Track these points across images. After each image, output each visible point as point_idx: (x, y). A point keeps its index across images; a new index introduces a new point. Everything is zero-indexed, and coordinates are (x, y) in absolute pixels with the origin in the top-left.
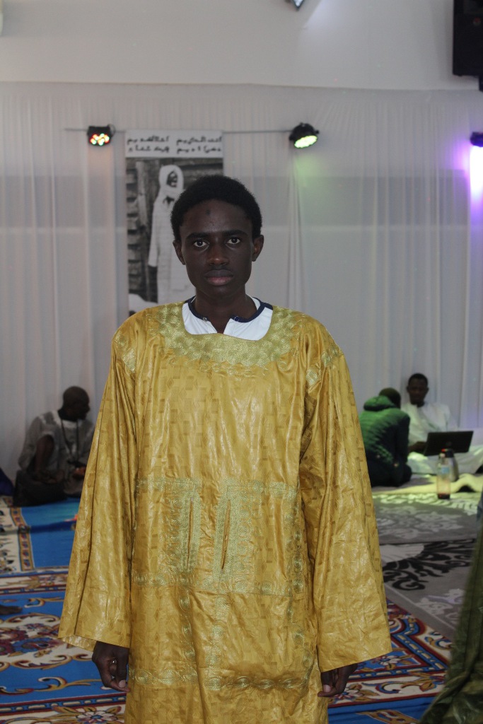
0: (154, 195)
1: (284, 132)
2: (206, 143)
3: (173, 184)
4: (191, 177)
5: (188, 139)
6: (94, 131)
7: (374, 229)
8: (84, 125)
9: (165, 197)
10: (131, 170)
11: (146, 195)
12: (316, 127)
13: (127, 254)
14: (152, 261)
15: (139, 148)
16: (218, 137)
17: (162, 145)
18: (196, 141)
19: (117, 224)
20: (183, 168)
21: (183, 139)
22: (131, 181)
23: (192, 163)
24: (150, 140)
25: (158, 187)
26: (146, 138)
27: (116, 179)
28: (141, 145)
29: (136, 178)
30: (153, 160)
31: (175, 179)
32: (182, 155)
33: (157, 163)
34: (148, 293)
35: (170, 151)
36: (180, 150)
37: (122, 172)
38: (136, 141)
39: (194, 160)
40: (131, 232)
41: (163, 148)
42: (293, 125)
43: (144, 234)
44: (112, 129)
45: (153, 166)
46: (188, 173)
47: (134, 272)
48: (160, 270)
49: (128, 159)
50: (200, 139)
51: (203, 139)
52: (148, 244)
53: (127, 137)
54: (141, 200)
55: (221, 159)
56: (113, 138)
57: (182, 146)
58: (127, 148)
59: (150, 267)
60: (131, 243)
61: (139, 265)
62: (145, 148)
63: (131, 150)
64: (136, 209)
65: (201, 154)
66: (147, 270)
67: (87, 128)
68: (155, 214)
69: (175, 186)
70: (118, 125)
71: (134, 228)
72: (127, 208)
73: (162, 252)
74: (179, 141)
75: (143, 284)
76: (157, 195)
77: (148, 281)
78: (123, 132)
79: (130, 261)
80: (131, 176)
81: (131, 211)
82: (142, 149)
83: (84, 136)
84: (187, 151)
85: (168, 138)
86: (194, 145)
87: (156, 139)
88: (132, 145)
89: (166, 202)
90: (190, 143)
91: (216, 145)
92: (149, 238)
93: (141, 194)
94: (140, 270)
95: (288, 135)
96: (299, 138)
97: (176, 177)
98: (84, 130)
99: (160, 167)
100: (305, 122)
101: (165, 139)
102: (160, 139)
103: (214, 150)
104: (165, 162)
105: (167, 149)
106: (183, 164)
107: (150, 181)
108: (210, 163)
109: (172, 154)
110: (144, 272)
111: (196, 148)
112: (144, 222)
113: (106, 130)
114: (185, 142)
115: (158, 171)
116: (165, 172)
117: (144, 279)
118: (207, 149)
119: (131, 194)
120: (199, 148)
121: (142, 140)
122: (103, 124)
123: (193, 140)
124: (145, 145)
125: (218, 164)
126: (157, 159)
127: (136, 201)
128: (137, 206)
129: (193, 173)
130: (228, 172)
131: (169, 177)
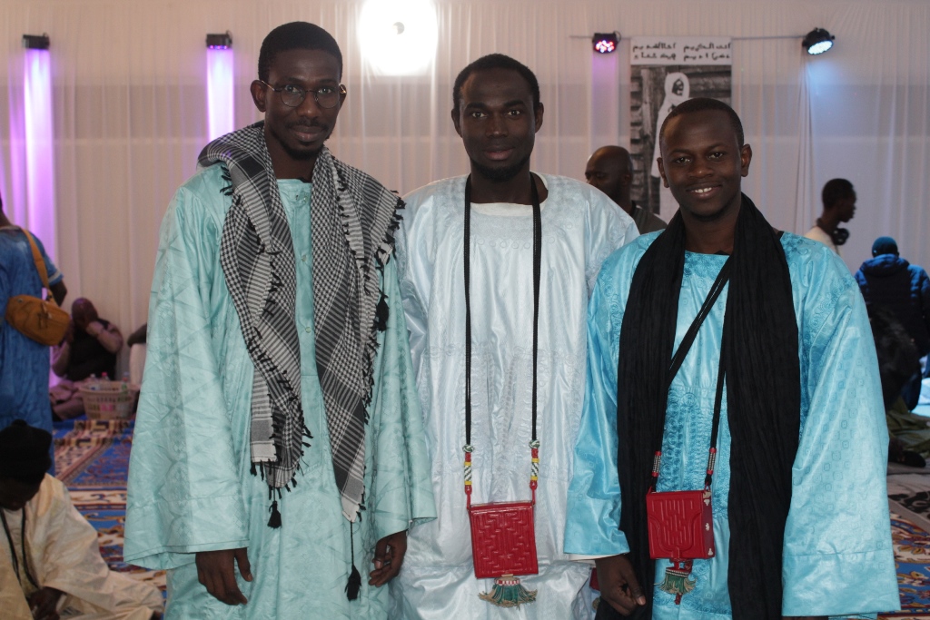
0: (659, 103)
1: (796, 38)
2: (715, 50)
3: (679, 92)
4: (698, 84)
5: (696, 47)
6: (598, 38)
7: (890, 140)
8: (589, 32)
9: (670, 105)
10: (636, 78)
11: (651, 104)
12: (831, 34)
14: (655, 171)
15: (645, 55)
16: (727, 44)
17: (669, 52)
18: (704, 47)
19: (620, 133)
20: (689, 76)
21: (690, 46)
22: (635, 89)
23: (699, 70)
24: (656, 47)
25: (664, 95)
26: (652, 45)
27: (620, 87)
28: (646, 52)
29: (641, 85)
30: (659, 67)
31: (681, 87)
32: (689, 62)
33: (663, 70)
35: (677, 58)
36: (686, 57)
37: (627, 80)
38: (642, 48)
39: (702, 67)
40: (634, 141)
41: (669, 55)
42: (807, 30)
43: (648, 144)
44: (618, 36)
45: (658, 74)
46: (694, 81)
49: (633, 66)
50: (707, 46)
51: (711, 46)
52: (652, 154)
53: (633, 44)
54: (646, 109)
55: (730, 67)
56: (619, 45)
57: (689, 53)
58: (633, 55)
59: (653, 178)
61: (642, 174)
62: (651, 55)
63: (636, 57)
64: (640, 118)
65: (709, 62)
66: (649, 180)
67: (592, 35)
69: (681, 94)
70: (624, 32)
71: (637, 137)
72: (629, 117)
74: (687, 48)
75: (645, 195)
76: (662, 103)
77: (650, 192)
78: (629, 39)
80: (636, 84)
81: (635, 120)
82: (648, 56)
83: (589, 43)
84: (694, 58)
85: (674, 45)
86: (702, 52)
87: (663, 45)
88: (638, 52)
90: (697, 50)
91: (725, 52)
93: (646, 103)
94: (643, 181)
95: (801, 41)
96: (814, 43)
97: (682, 84)
98: (589, 37)
99: (666, 74)
100: (820, 27)
101: (672, 46)
102: (667, 46)
103: (722, 56)
104: (671, 69)
105: (674, 56)
106: (690, 71)
107: (655, 89)
108: (717, 70)
109: (679, 61)
110: (646, 183)
111: (704, 55)
112: (648, 131)
113: (610, 38)
114: (692, 48)
115: (664, 79)
116: (671, 79)
117: (646, 190)
118: (715, 56)
119: (635, 102)
120: (707, 55)
121: (648, 47)
122: (610, 31)
123: (700, 46)
124: (651, 52)
125: (726, 71)
126: (663, 66)
127: (640, 109)
128: (641, 114)
129: (701, 81)
130: (736, 80)
131: (675, 84)
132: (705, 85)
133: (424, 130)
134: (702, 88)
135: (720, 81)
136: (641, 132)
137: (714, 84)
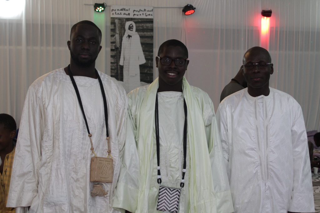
1: (180, 8)
2: (146, 12)
3: (131, 29)
4: (139, 26)
5: (138, 10)
6: (97, 5)
7: (218, 51)
8: (92, 3)
9: (128, 35)
10: (113, 23)
11: (119, 34)
12: (194, 6)
13: (110, 60)
14: (121, 63)
15: (117, 13)
16: (151, 9)
17: (127, 12)
18: (142, 11)
19: (106, 46)
20: (135, 23)
21: (136, 10)
22: (113, 28)
24: (121, 10)
25: (125, 30)
27: (106, 27)
28: (117, 12)
29: (115, 26)
30: (123, 19)
31: (132, 27)
32: (136, 17)
33: (124, 20)
34: (119, 77)
36: (134, 15)
37: (109, 24)
38: (115, 10)
39: (141, 19)
40: (112, 50)
42: (184, 5)
43: (118, 51)
44: (105, 5)
45: (122, 22)
46: (138, 25)
47: (113, 68)
48: (124, 67)
49: (112, 18)
51: (145, 10)
52: (120, 56)
53: (112, 8)
54: (117, 36)
55: (153, 19)
56: (106, 9)
58: (112, 13)
59: (120, 66)
60: (112, 55)
61: (116, 64)
62: (119, 13)
65: (144, 17)
66: (119, 67)
67: (94, 4)
68: (123, 42)
69: (132, 30)
70: (108, 3)
71: (114, 48)
72: (110, 40)
73: (125, 59)
74: (134, 11)
75: (117, 73)
76: (124, 34)
78: (110, 6)
79: (111, 63)
80: (113, 25)
81: (112, 41)
82: (118, 14)
83: (93, 7)
84: (138, 15)
87: (124, 9)
88: (114, 12)
89: (128, 37)
90: (139, 12)
91: (150, 13)
92: (120, 53)
93: (117, 34)
94: (116, 67)
95: (182, 9)
96: (187, 11)
97: (133, 26)
99: (126, 22)
100: (189, 4)
101: (128, 10)
102: (126, 10)
103: (149, 15)
104: (128, 20)
105: (129, 14)
106: (136, 21)
107: (121, 28)
108: (147, 20)
109: (131, 16)
110: (117, 68)
111: (142, 14)
112: (118, 46)
113: (102, 5)
114: (137, 11)
115: (125, 24)
116: (128, 24)
117: (117, 71)
118: (146, 14)
119: (112, 33)
121: (118, 10)
122: (102, 3)
123: (140, 10)
124: (119, 12)
125: (151, 21)
126: (125, 18)
127: (115, 36)
128: (115, 39)
129: (140, 25)
130: (155, 25)
131: (129, 26)
132: (142, 27)
133: (19, 43)
134: (141, 28)
135: (149, 25)
136: (115, 46)
137: (146, 26)
